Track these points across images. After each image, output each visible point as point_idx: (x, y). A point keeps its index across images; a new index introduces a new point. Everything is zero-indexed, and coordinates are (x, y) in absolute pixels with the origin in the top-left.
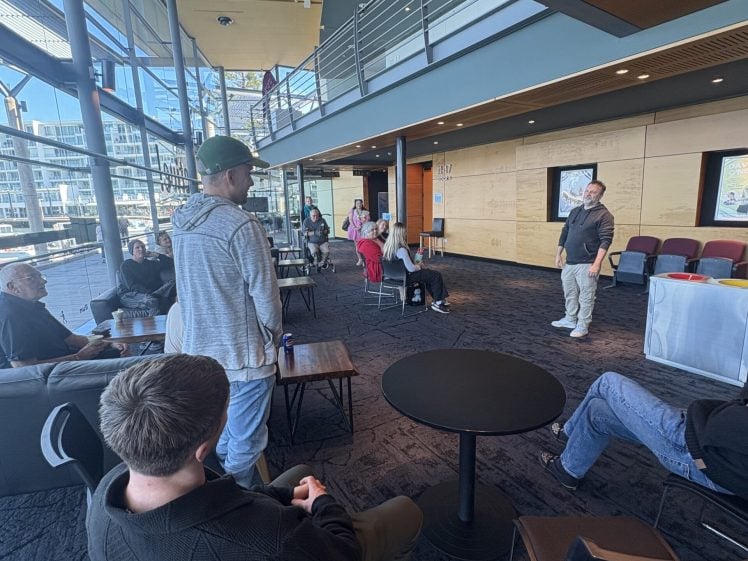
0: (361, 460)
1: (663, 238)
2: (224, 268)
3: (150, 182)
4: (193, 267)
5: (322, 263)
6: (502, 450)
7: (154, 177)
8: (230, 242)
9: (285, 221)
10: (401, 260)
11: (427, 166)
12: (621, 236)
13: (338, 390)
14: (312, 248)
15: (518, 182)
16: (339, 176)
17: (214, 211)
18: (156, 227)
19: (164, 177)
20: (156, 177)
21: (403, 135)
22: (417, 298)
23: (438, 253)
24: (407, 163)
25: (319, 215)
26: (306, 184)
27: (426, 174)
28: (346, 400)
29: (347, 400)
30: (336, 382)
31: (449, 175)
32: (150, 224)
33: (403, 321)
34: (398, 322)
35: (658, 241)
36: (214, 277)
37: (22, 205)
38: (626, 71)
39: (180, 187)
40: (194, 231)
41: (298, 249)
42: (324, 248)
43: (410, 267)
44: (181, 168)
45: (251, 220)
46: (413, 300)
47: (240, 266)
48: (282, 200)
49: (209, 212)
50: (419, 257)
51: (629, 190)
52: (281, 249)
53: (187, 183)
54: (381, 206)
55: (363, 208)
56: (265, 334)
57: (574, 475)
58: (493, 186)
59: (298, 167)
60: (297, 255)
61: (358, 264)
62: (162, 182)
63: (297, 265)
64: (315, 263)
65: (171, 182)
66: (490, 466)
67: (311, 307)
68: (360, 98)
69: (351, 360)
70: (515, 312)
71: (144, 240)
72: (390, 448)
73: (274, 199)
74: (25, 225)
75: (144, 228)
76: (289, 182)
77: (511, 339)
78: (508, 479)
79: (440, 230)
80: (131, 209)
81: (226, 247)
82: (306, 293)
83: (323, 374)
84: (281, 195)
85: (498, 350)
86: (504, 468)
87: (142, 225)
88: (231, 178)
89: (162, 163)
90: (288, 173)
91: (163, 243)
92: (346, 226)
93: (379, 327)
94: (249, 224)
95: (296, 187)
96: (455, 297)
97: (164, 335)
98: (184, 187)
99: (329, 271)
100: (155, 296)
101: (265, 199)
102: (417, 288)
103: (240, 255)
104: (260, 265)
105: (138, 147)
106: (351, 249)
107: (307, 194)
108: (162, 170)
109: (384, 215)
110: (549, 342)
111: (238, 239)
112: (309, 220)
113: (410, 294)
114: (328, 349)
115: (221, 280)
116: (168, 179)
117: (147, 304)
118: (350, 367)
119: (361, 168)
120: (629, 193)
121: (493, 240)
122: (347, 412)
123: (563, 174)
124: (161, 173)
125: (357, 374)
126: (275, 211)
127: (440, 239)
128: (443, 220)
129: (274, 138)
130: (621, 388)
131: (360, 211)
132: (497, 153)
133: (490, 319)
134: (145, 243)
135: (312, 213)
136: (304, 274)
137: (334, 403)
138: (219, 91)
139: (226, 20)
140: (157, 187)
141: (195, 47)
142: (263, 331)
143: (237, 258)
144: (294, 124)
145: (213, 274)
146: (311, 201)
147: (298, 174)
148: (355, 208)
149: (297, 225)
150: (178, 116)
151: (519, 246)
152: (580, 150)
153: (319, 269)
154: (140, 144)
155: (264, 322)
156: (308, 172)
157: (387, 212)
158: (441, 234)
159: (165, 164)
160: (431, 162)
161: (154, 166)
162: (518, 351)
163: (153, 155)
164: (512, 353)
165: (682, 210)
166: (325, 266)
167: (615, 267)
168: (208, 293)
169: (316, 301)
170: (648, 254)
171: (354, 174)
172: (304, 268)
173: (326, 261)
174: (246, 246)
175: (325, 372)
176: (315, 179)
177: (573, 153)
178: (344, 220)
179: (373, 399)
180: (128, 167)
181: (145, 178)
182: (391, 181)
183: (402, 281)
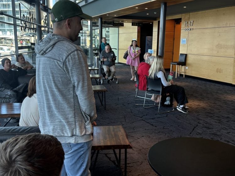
2: (61, 78)
3: (15, 25)
4: (44, 77)
5: (110, 78)
7: (17, 22)
8: (64, 63)
9: (90, 51)
10: (160, 79)
11: (178, 21)
13: (118, 156)
14: (105, 68)
16: (123, 25)
17: (57, 44)
18: (17, 51)
19: (23, 22)
20: (18, 22)
21: (165, 2)
22: (167, 103)
23: (181, 75)
24: (167, 19)
25: (110, 49)
26: (103, 30)
27: (177, 26)
28: (122, 162)
29: (124, 163)
30: (117, 151)
31: (192, 27)
32: (14, 49)
33: (158, 116)
34: (156, 116)
36: (55, 83)
39: (31, 29)
40: (46, 55)
41: (96, 68)
42: (113, 69)
43: (165, 83)
44: (32, 18)
45: (77, 50)
46: (165, 103)
47: (70, 77)
48: (88, 39)
49: (54, 45)
50: (170, 77)
53: (35, 26)
54: (147, 45)
55: (137, 46)
56: (85, 117)
58: (220, 35)
59: (99, 20)
60: (96, 72)
61: (131, 79)
62: (22, 25)
63: (96, 78)
64: (106, 77)
65: (26, 26)
67: (104, 103)
69: (127, 138)
70: (231, 116)
71: (10, 58)
73: (84, 38)
75: (9, 51)
76: (93, 28)
77: (228, 133)
79: (183, 61)
80: (3, 40)
81: (62, 66)
82: (101, 95)
84: (88, 36)
85: (219, 139)
87: (9, 49)
88: (69, 24)
89: (22, 14)
90: (93, 23)
91: (20, 60)
92: (126, 56)
93: (143, 118)
94: (76, 52)
95: (98, 31)
96: (192, 103)
97: (20, 114)
98: (33, 29)
99: (114, 82)
100: (15, 91)
102: (168, 96)
103: (70, 70)
104: (81, 77)
105: (9, 5)
106: (127, 70)
107: (104, 36)
108: (22, 18)
109: (149, 50)
111: (69, 61)
112: (105, 51)
113: (163, 100)
114: (113, 131)
115: (59, 85)
116: (25, 24)
117: (10, 95)
118: (127, 142)
119: (136, 21)
121: (218, 69)
122: (123, 170)
124: (21, 20)
125: (131, 147)
126: (84, 45)
127: (183, 67)
128: (186, 55)
131: (135, 47)
132: (224, 14)
133: (214, 119)
134: (11, 60)
135: (106, 47)
136: (100, 84)
137: (115, 164)
140: (19, 28)
142: (84, 115)
143: (68, 72)
145: (54, 81)
146: (106, 40)
147: (99, 24)
148: (132, 45)
149: (97, 54)
153: (109, 81)
154: (11, 3)
155: (84, 110)
156: (105, 23)
157: (151, 49)
158: (184, 64)
159: (24, 15)
160: (181, 19)
161: (18, 16)
163: (17, 9)
164: (228, 142)
166: (112, 80)
168: (52, 92)
169: (106, 100)
171: (133, 25)
172: (100, 80)
173: (113, 76)
174: (73, 66)
175: (112, 144)
176: (108, 27)
178: (125, 52)
179: (139, 163)
180: (3, 16)
181: (12, 23)
182: (155, 30)
183: (159, 92)
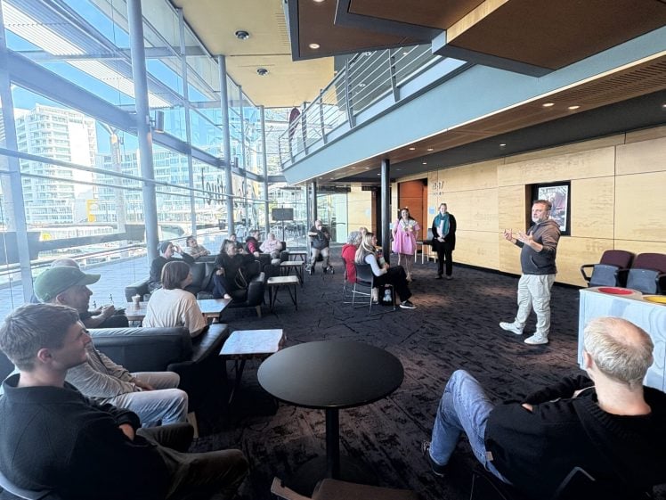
0: (274, 429)
1: (637, 252)
6: (395, 435)
10: (370, 265)
11: (425, 182)
12: (596, 250)
15: (499, 197)
16: (350, 191)
21: (386, 158)
22: (387, 298)
27: (425, 189)
31: (441, 190)
35: (632, 256)
37: (114, 212)
38: (552, 104)
39: (219, 201)
42: (325, 252)
51: (602, 206)
52: (291, 252)
57: (437, 462)
58: (478, 201)
59: (312, 184)
62: (204, 197)
63: (297, 266)
65: (212, 197)
66: (377, 447)
68: (349, 129)
70: (474, 317)
72: (303, 423)
74: (115, 227)
77: (457, 341)
78: (386, 460)
83: (252, 354)
86: (388, 451)
89: (205, 182)
93: (346, 322)
101: (291, 210)
102: (387, 288)
110: (491, 346)
119: (369, 184)
120: (602, 209)
121: (479, 250)
123: (540, 190)
129: (293, 161)
130: (461, 384)
132: (482, 171)
133: (447, 322)
138: (260, 123)
139: (263, 71)
140: (198, 201)
141: (241, 91)
144: (307, 150)
147: (312, 190)
150: (221, 145)
151: (501, 255)
152: (554, 167)
156: (321, 188)
160: (426, 179)
162: (458, 352)
165: (655, 226)
167: (589, 279)
170: (621, 268)
171: (363, 190)
177: (549, 171)
182: (394, 195)
183: (370, 283)
